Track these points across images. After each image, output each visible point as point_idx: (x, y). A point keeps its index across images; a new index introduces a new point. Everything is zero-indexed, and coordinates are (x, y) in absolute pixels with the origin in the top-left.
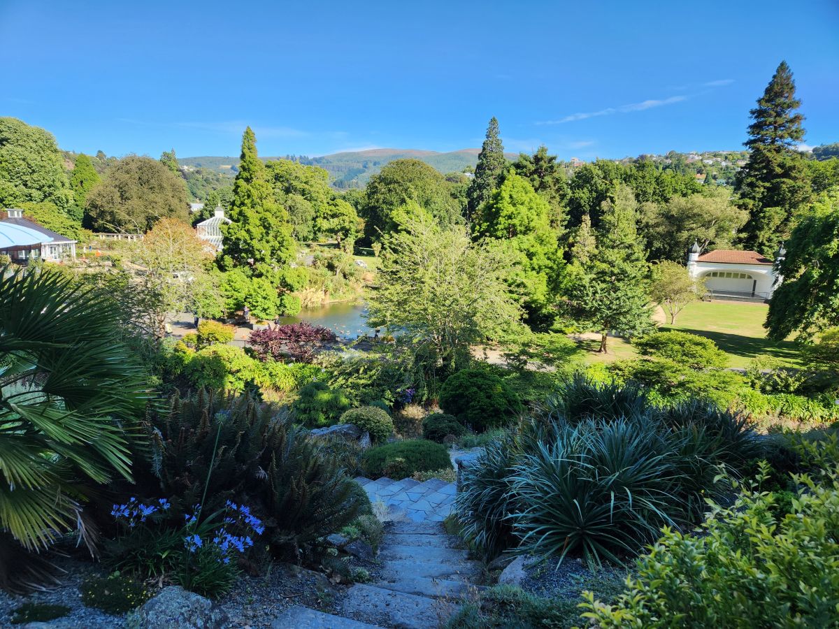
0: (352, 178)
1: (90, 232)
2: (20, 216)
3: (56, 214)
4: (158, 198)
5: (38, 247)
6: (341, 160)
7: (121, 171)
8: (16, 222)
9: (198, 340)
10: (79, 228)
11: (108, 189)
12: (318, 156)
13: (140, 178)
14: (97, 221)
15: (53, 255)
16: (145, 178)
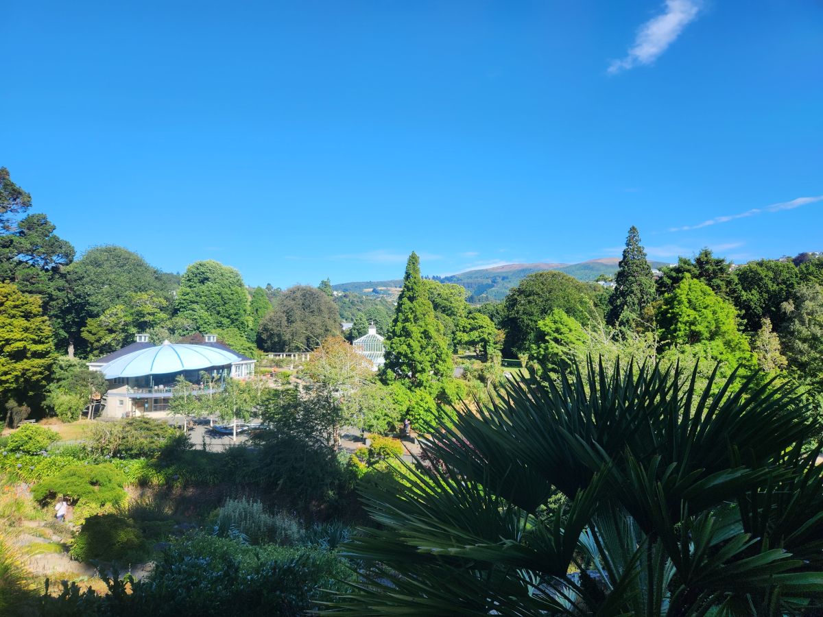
0: (482, 293)
1: (262, 352)
2: (215, 341)
3: (239, 337)
4: (317, 320)
5: (229, 367)
6: (471, 278)
7: (288, 298)
8: (212, 345)
9: (369, 454)
10: (255, 349)
11: (278, 314)
12: (449, 275)
13: (303, 304)
14: (266, 343)
15: (237, 373)
16: (307, 303)
